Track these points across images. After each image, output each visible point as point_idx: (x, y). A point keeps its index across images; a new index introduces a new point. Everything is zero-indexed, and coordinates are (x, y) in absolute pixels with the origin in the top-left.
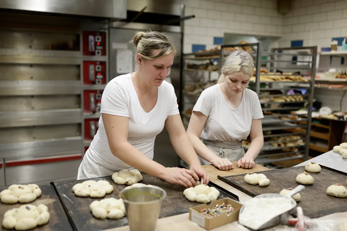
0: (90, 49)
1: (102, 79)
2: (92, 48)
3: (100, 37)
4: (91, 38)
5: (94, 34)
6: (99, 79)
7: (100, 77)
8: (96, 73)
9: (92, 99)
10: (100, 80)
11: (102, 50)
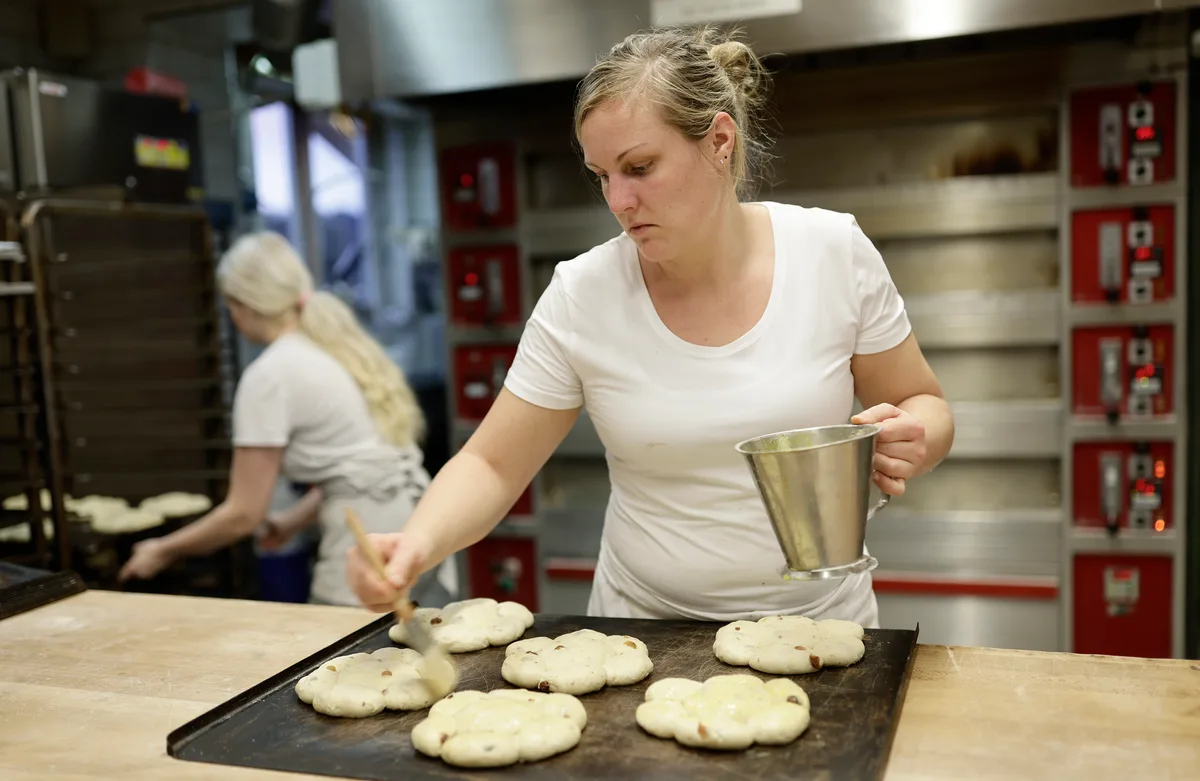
0: (1103, 160)
1: (1154, 280)
2: (1110, 159)
3: (1149, 108)
4: (1111, 114)
5: (1122, 97)
6: (1142, 277)
7: (1146, 270)
8: (1130, 256)
9: (1111, 364)
10: (1148, 285)
11: (1156, 160)
